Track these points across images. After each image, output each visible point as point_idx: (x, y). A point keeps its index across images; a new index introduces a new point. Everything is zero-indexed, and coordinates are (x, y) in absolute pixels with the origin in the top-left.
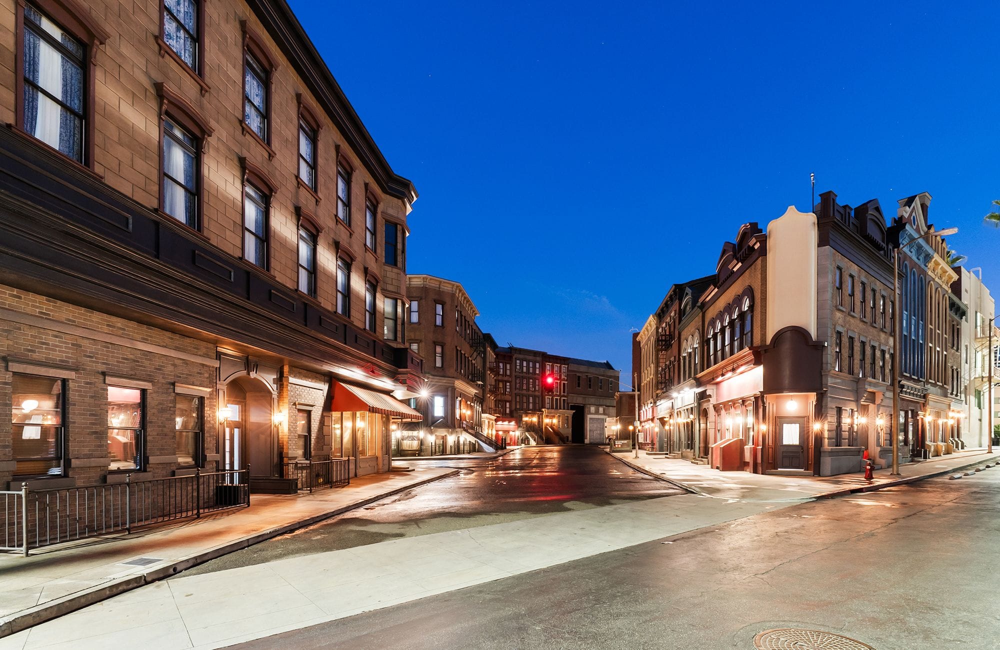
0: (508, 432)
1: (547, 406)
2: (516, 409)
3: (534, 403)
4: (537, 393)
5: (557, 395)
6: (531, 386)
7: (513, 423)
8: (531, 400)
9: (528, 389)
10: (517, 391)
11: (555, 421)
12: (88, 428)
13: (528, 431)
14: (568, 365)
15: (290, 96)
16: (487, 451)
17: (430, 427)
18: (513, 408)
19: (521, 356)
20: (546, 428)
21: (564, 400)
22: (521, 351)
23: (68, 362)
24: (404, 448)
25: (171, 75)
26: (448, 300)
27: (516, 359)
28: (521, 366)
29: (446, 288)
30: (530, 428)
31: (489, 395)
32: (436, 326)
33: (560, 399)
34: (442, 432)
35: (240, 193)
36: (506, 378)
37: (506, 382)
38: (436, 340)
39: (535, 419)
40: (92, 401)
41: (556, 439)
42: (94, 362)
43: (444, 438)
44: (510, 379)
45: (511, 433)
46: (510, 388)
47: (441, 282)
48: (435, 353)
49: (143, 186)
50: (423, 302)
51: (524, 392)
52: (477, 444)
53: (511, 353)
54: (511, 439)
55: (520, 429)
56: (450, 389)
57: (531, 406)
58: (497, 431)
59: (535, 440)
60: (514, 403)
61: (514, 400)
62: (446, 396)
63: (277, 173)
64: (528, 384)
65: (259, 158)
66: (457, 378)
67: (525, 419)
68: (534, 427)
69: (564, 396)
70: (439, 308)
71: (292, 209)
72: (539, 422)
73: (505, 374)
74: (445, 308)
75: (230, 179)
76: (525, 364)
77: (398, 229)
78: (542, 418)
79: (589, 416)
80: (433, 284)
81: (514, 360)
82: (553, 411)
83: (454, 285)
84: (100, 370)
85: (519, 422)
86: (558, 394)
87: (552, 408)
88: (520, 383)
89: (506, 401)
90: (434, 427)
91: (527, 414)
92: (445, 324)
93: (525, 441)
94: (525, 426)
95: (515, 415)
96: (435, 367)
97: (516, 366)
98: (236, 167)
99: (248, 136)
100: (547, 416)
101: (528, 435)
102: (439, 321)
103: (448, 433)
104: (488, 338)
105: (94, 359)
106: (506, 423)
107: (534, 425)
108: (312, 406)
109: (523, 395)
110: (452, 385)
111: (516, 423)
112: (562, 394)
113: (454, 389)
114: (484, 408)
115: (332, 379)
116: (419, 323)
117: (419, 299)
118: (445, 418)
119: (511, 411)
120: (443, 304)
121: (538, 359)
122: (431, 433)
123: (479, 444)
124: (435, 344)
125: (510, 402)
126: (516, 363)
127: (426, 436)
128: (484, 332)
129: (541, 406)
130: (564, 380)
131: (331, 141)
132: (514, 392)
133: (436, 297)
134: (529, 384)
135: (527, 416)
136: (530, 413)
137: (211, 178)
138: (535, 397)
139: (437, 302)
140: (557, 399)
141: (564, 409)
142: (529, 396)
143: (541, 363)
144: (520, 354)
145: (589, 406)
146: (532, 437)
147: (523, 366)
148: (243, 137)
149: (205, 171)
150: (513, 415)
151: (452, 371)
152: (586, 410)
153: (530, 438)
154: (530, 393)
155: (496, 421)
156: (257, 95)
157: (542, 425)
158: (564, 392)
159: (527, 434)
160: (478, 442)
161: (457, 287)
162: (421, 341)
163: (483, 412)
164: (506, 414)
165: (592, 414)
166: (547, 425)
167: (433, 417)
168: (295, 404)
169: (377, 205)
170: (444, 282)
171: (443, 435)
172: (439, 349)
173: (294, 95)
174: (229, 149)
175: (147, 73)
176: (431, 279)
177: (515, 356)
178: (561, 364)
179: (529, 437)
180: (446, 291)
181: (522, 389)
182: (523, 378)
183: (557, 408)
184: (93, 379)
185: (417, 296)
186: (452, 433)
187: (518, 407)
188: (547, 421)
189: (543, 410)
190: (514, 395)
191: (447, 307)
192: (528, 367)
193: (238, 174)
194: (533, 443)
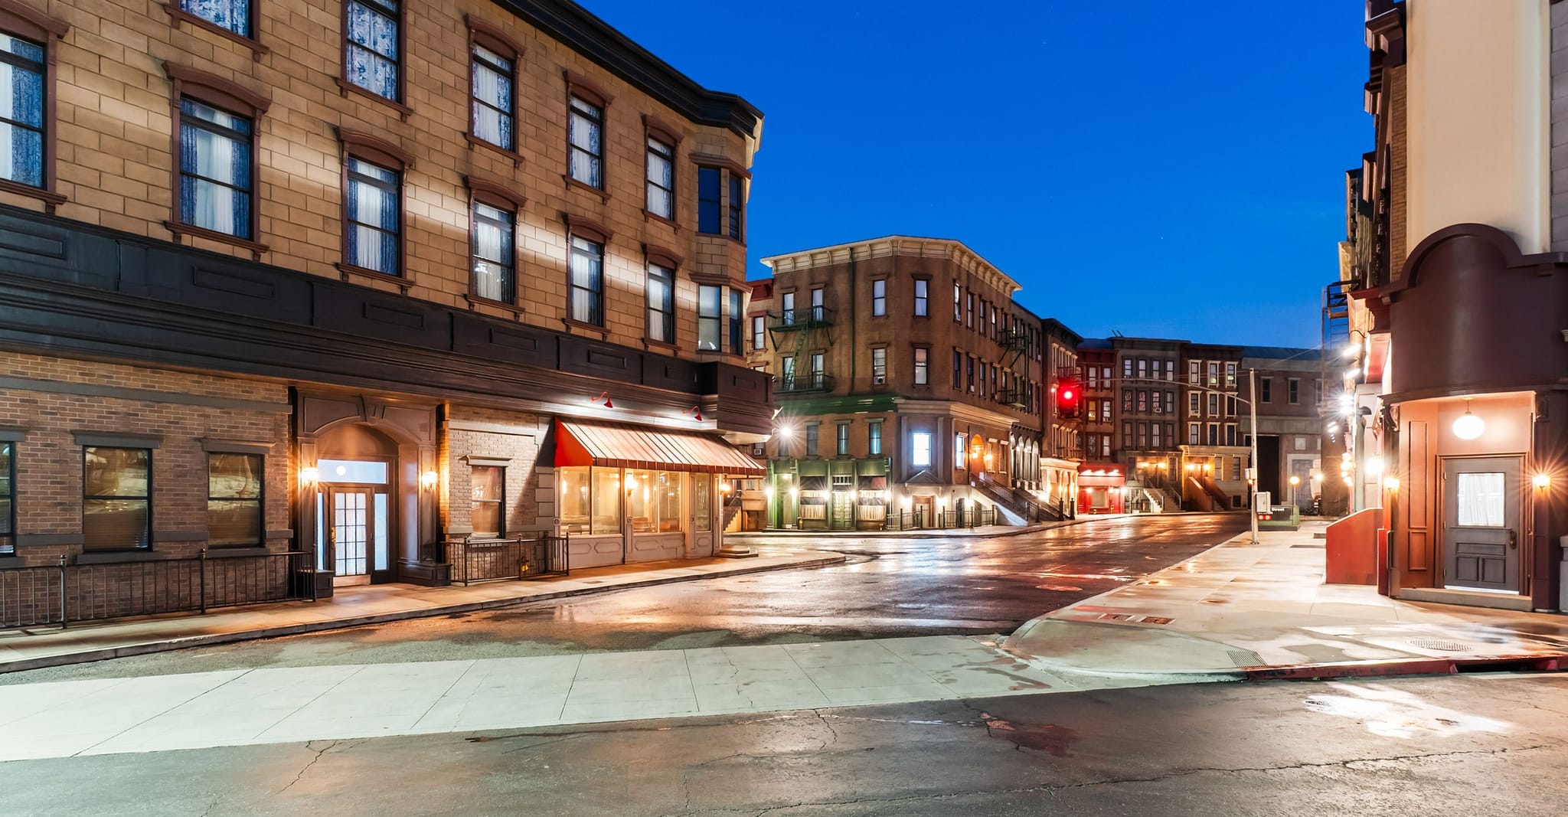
0: (1106, 488)
1: (1192, 439)
2: (1124, 448)
3: (1163, 435)
4: (1168, 417)
5: (1213, 419)
6: (1156, 405)
7: (1115, 473)
8: (1156, 429)
9: (1149, 410)
10: (1126, 415)
11: (1208, 467)
12: (49, 498)
13: (1148, 487)
14: (1240, 360)
15: (450, 24)
16: (1013, 523)
17: (903, 483)
18: (1118, 445)
19: (1134, 352)
20: (1188, 481)
21: (1231, 428)
22: (1132, 343)
23: (15, 422)
24: (862, 518)
25: (194, 47)
26: (937, 273)
27: (1124, 359)
28: (1135, 370)
29: (932, 252)
30: (1153, 481)
31: (1056, 426)
32: (915, 317)
33: (1222, 427)
34: (925, 491)
35: (338, 176)
36: (1103, 394)
37: (1103, 400)
38: (914, 340)
39: (1163, 465)
40: (57, 466)
41: (1207, 501)
42: (58, 419)
43: (930, 501)
44: (1112, 395)
45: (1111, 490)
46: (1111, 411)
47: (922, 243)
48: (914, 361)
49: (144, 196)
50: (893, 280)
51: (1142, 416)
52: (995, 511)
53: (1113, 347)
54: (1110, 502)
55: (1131, 483)
56: (941, 419)
57: (1156, 442)
58: (1081, 487)
59: (1159, 504)
60: (1119, 437)
61: (1119, 430)
62: (934, 431)
63: (420, 137)
64: (1149, 402)
65: (380, 121)
66: (954, 401)
67: (1143, 465)
68: (1161, 479)
69: (1230, 420)
70: (921, 288)
71: (457, 181)
72: (1172, 470)
73: (1100, 386)
74: (931, 286)
75: (317, 160)
76: (1142, 365)
77: (722, 174)
78: (1180, 463)
79: (1291, 457)
80: (911, 249)
81: (1119, 361)
82: (1203, 448)
83: (946, 245)
84: (68, 429)
85: (1128, 470)
86: (1217, 416)
87: (1204, 443)
88: (1131, 401)
89: (1103, 434)
90: (910, 483)
91: (1145, 455)
92: (931, 314)
93: (1143, 505)
94: (1141, 478)
95: (1120, 457)
96: (914, 385)
97: (1124, 370)
98: (328, 142)
99: (352, 96)
100: (1190, 459)
101: (1148, 495)
102: (921, 308)
103: (938, 493)
104: (1052, 328)
105: (58, 416)
106: (1101, 473)
107: (1161, 476)
108: (508, 460)
109: (1139, 422)
110: (946, 412)
111: (1123, 471)
112: (1226, 416)
113: (948, 419)
114: (1045, 447)
115: (556, 421)
116: (887, 316)
117: (887, 277)
118: (933, 467)
119: (1113, 453)
120: (928, 279)
121: (1171, 354)
122: (906, 493)
123: (999, 512)
124: (914, 346)
125: (1111, 435)
126: (1123, 365)
127: (895, 498)
128: (1043, 317)
129: (1177, 440)
130: (1231, 389)
131: (552, 68)
132: (1120, 417)
133: (915, 270)
134: (1152, 402)
135: (1145, 460)
136: (1154, 454)
137: (276, 164)
138: (1163, 425)
139: (916, 277)
140: (1213, 428)
141: (1231, 443)
142: (1152, 423)
143: (1177, 363)
144: (1132, 348)
145: (1290, 437)
146: (1156, 497)
147: (1138, 370)
148: (344, 100)
149: (263, 158)
150: (1121, 459)
151: (946, 389)
152: (1284, 445)
153: (1151, 500)
154: (1154, 417)
155: (1080, 469)
156: (384, 37)
157: (1180, 475)
158: (1231, 412)
159: (1146, 492)
160: (997, 508)
161: (954, 247)
162: (889, 344)
163: (1042, 454)
164: (1102, 456)
165: (1300, 452)
166: (1191, 474)
167: (911, 466)
168: (465, 458)
169: (676, 145)
170: (928, 243)
171: (929, 495)
172: (921, 355)
173: (458, 17)
174: (313, 120)
175: (149, 55)
176: (904, 241)
177: (1121, 353)
178: (1223, 359)
179: (1149, 497)
180: (932, 256)
181: (1138, 411)
182: (1138, 391)
183: (1213, 443)
184: (57, 440)
185: (884, 271)
186: (943, 493)
187: (1128, 443)
188: (1189, 467)
189: (1182, 447)
190: (1119, 423)
191: (937, 283)
192: (1149, 371)
193: (333, 150)
194: (1156, 508)
